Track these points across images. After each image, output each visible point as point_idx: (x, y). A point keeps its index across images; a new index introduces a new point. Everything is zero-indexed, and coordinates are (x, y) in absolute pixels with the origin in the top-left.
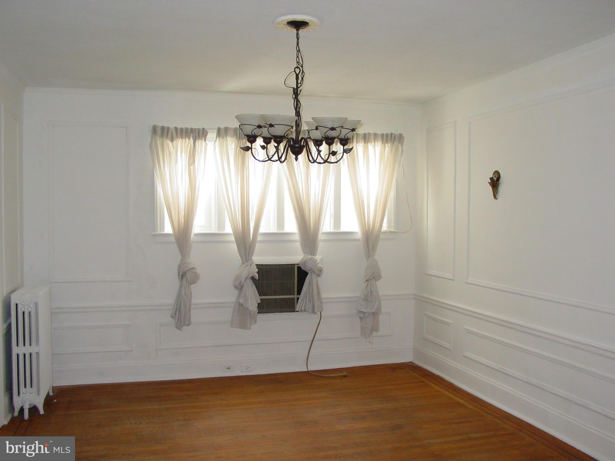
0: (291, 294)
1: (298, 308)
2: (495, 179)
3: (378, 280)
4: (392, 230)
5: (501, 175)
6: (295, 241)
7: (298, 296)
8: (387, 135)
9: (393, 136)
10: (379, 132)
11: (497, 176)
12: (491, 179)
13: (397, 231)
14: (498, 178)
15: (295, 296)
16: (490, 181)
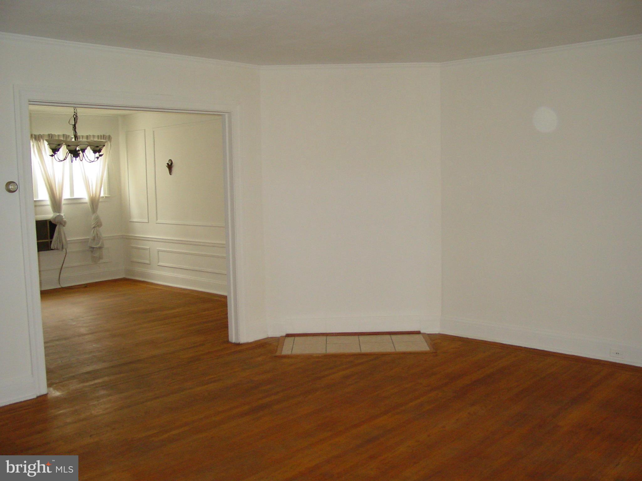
0: (47, 239)
1: (52, 247)
2: (170, 164)
3: (100, 227)
4: (107, 196)
5: (173, 161)
6: (48, 205)
7: (51, 240)
8: (101, 136)
9: (105, 137)
10: (96, 134)
11: (171, 162)
12: (168, 164)
13: (109, 196)
14: (172, 163)
15: (49, 240)
16: (167, 165)
